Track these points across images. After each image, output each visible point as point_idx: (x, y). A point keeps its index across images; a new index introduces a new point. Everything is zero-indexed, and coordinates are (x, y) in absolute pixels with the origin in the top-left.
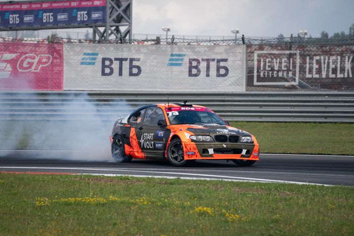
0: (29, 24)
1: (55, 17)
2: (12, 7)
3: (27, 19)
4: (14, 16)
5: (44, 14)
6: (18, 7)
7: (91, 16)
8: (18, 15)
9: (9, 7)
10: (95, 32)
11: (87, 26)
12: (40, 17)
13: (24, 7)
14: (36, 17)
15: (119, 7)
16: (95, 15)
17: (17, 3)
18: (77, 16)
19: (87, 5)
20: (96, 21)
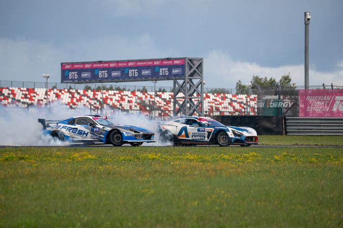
0: (117, 77)
1: (140, 72)
2: (101, 65)
3: (114, 74)
4: (103, 72)
5: (130, 70)
6: (106, 65)
7: (172, 71)
8: (106, 71)
9: (98, 65)
10: (175, 83)
11: (168, 79)
12: (126, 72)
13: (112, 65)
14: (122, 73)
15: (194, 65)
16: (175, 71)
17: (106, 62)
18: (159, 72)
19: (168, 64)
20: (176, 75)
